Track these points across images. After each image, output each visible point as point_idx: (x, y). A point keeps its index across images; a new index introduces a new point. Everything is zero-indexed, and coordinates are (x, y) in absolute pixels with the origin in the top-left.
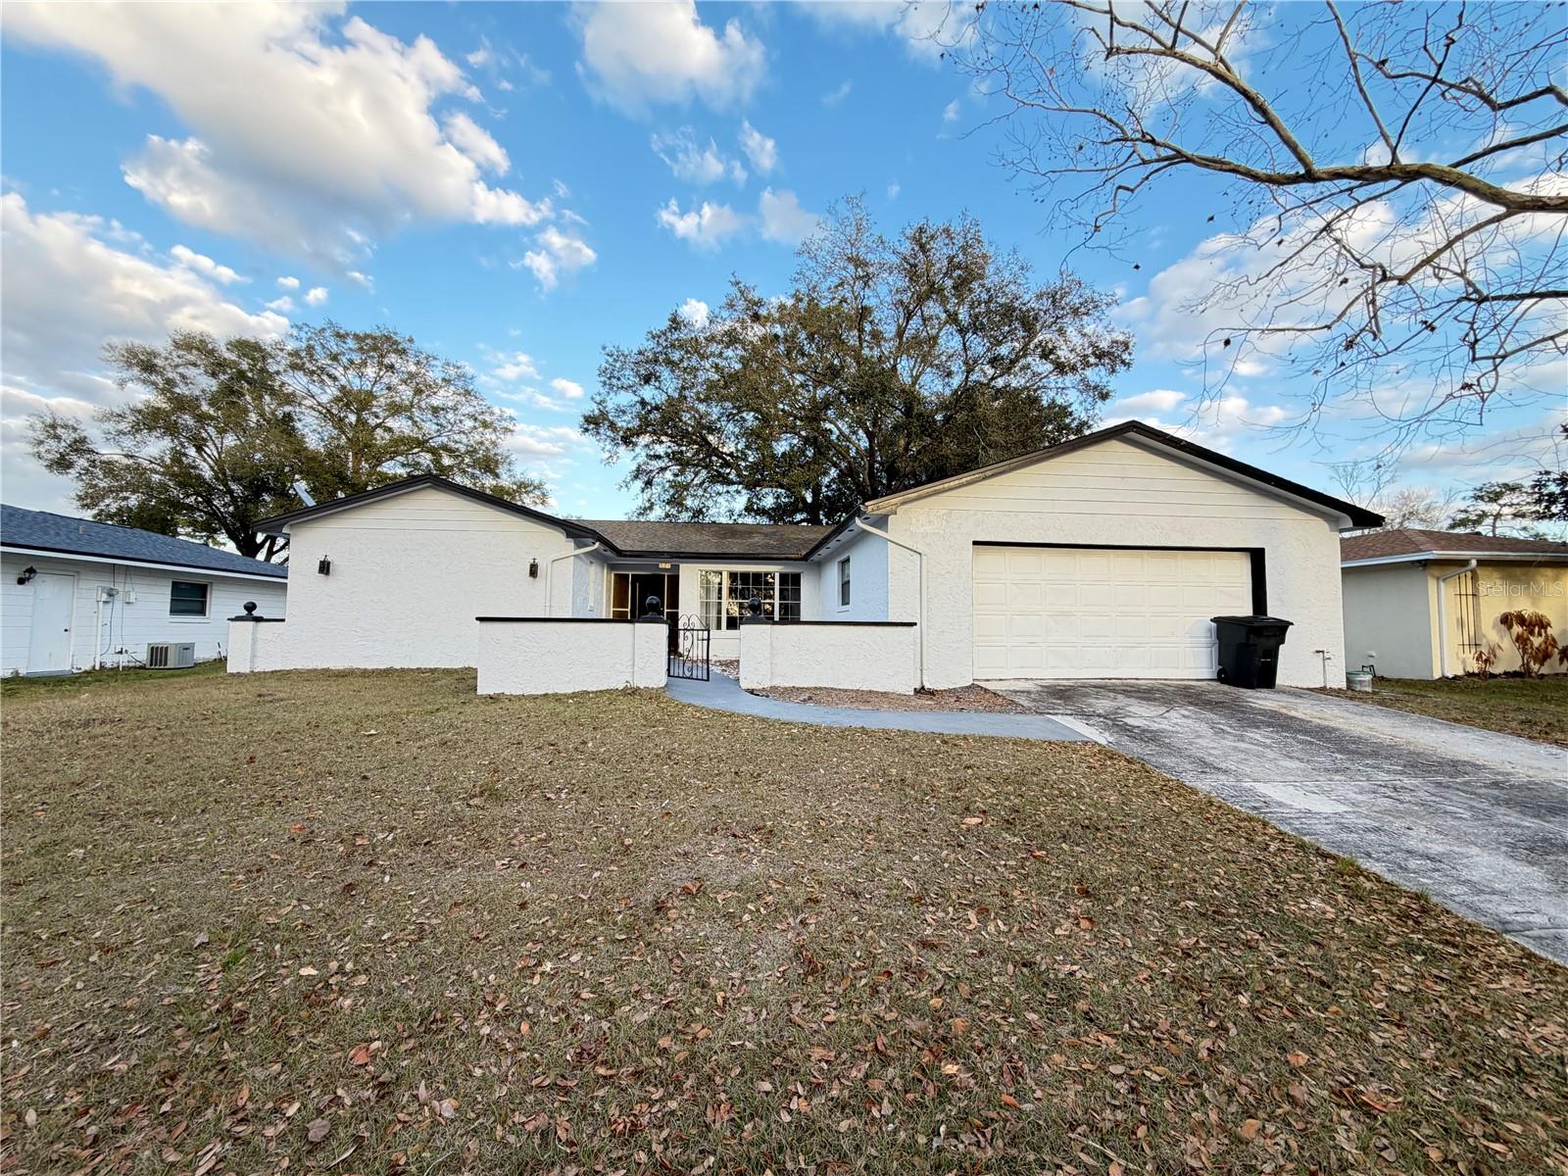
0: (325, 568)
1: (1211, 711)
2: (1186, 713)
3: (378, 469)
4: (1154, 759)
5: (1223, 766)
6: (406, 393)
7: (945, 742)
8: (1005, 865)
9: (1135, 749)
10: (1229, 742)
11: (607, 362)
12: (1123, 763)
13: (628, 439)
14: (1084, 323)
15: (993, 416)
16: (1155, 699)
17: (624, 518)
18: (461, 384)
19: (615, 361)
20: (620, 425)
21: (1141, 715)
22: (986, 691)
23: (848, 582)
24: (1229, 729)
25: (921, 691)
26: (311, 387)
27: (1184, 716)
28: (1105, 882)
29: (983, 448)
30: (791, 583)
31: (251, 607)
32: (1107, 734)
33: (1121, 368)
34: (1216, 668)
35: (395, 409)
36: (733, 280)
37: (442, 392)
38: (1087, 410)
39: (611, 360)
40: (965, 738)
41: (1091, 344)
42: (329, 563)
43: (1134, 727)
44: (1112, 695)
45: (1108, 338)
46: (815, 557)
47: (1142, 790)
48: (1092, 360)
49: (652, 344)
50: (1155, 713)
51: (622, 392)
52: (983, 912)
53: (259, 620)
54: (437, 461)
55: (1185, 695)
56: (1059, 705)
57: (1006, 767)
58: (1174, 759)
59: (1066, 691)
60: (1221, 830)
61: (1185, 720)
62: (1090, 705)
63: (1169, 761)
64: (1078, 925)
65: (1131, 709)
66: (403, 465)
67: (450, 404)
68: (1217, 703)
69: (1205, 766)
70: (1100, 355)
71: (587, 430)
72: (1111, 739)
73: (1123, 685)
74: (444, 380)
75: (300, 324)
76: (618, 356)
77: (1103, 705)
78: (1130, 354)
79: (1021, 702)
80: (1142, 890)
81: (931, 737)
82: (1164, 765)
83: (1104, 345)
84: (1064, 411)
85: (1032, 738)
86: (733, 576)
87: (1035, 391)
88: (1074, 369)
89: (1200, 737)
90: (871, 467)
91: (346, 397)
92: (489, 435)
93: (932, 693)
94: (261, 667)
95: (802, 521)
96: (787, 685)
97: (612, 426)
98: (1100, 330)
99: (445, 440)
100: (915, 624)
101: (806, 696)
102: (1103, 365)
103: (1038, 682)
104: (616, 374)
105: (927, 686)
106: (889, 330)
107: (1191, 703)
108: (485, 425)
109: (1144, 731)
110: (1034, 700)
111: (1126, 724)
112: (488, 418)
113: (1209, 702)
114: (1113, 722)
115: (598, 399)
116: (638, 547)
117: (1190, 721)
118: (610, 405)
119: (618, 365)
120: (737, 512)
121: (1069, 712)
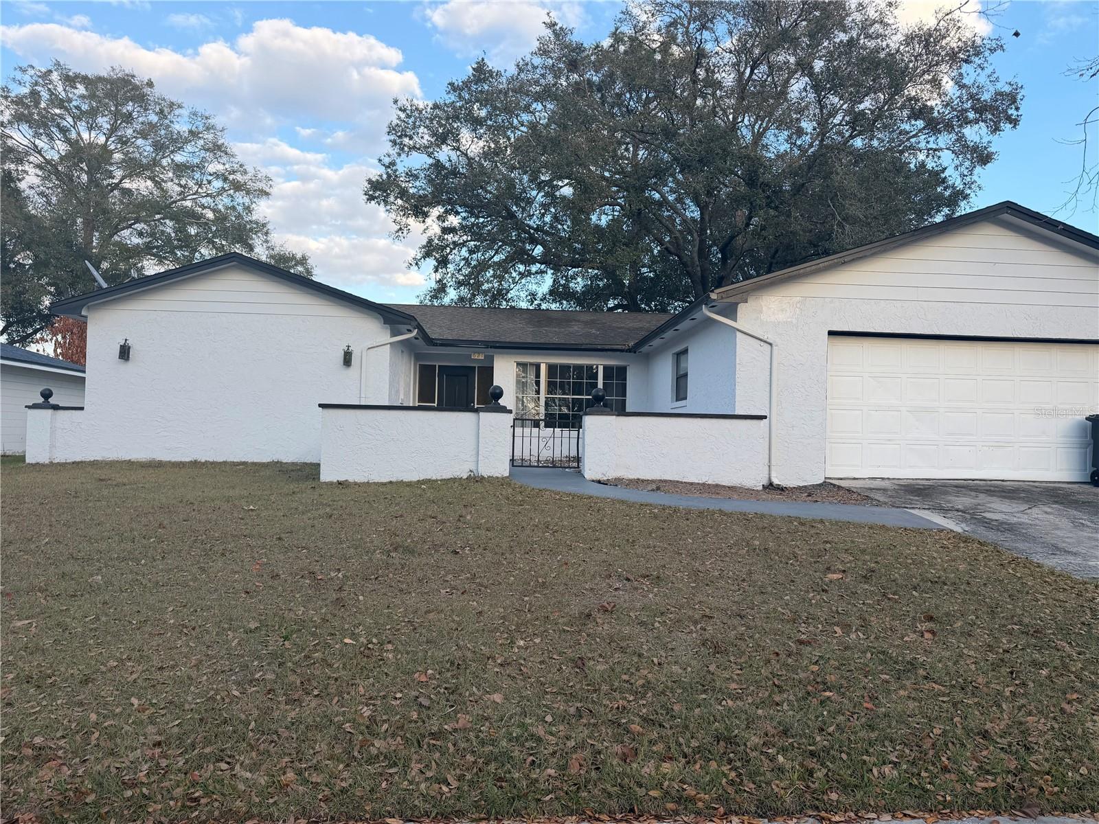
0: (125, 353)
1: (1076, 509)
2: (1049, 510)
3: (116, 238)
4: (1007, 544)
5: (1075, 550)
6: (145, 147)
7: (802, 524)
8: (863, 604)
9: (991, 536)
10: (1086, 534)
11: (399, 118)
12: (976, 545)
13: (418, 208)
14: (963, 71)
15: (851, 185)
16: (1019, 498)
17: (416, 302)
18: (210, 137)
19: (409, 116)
20: (411, 191)
21: (1000, 510)
22: (839, 487)
23: (686, 375)
24: (1089, 524)
25: (770, 487)
26: (37, 142)
27: (1046, 513)
28: (947, 614)
29: (840, 225)
30: (617, 376)
31: (47, 395)
32: (963, 525)
33: (1007, 127)
34: (1090, 470)
35: (134, 168)
36: (548, 21)
37: (189, 148)
38: (963, 176)
39: (403, 116)
40: (822, 521)
41: (972, 97)
42: (129, 348)
43: (992, 520)
44: (973, 494)
45: (992, 89)
46: (645, 349)
47: (991, 563)
48: (971, 115)
49: (452, 97)
50: (1016, 510)
51: (414, 153)
52: (847, 628)
53: (56, 408)
54: (180, 230)
55: (1051, 494)
56: (917, 501)
57: (863, 543)
58: (1027, 544)
59: (925, 489)
60: (1055, 589)
61: (1047, 516)
62: (949, 502)
63: (1021, 545)
64: (922, 636)
65: (992, 505)
66: (140, 234)
67: (196, 161)
68: (1083, 503)
69: (1056, 549)
70: (981, 109)
71: (371, 198)
72: (966, 529)
73: (987, 485)
74: (191, 132)
75: (24, 65)
76: (411, 113)
77: (963, 501)
78: (1017, 109)
79: (876, 498)
80: (977, 618)
81: (790, 519)
82: (1016, 548)
83: (986, 97)
84: (937, 177)
85: (889, 524)
86: (552, 369)
87: (902, 152)
88: (949, 127)
89: (1058, 529)
90: (702, 242)
91: (78, 152)
92: (241, 199)
93: (781, 489)
94: (60, 457)
95: (616, 307)
96: (631, 477)
97: (403, 193)
98: (982, 79)
99: (188, 204)
100: (765, 417)
101: (654, 487)
102: (985, 121)
103: (896, 482)
104: (409, 132)
105: (776, 481)
106: (728, 79)
107: (1056, 502)
108: (238, 186)
109: (1002, 523)
110: (890, 497)
111: (985, 518)
112: (239, 177)
113: (1076, 502)
114: (969, 515)
115: (387, 161)
116: (448, 336)
117: (1051, 517)
118: (401, 168)
119: (411, 121)
120: (540, 295)
121: (927, 507)
